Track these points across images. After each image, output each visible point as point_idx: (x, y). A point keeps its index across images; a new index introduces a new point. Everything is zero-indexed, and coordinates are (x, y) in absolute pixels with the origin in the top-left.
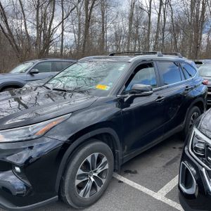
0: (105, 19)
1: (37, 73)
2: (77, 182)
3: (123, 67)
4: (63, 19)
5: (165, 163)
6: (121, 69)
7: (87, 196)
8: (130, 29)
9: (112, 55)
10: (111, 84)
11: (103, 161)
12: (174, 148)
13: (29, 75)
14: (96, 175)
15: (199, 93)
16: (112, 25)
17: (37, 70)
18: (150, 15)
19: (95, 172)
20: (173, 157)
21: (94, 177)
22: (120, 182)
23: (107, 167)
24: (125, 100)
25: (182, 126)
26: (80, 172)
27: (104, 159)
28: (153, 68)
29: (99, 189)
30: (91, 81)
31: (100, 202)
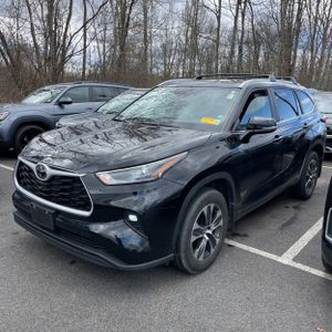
0: (149, 22)
1: (70, 103)
2: (193, 238)
6: (231, 97)
7: (201, 258)
9: (200, 78)
10: (221, 116)
13: (56, 107)
14: (210, 232)
15: (316, 135)
17: (69, 99)
18: (219, 18)
19: (209, 228)
20: (289, 218)
21: (208, 235)
22: (230, 246)
23: (221, 223)
24: (241, 137)
25: (298, 176)
26: (196, 226)
27: (219, 214)
29: (213, 250)
31: (213, 267)
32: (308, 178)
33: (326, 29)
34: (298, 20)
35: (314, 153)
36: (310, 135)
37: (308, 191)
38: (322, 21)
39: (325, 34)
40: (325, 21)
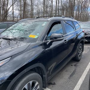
0: (33, 5)
3: (44, 24)
4: (13, 4)
5: (69, 75)
6: (44, 25)
8: (44, 9)
10: (38, 34)
11: (36, 85)
12: (72, 65)
16: (36, 7)
18: (52, 3)
24: (48, 43)
28: (61, 24)
30: (27, 32)
32: (79, 53)
33: (82, 5)
34: (74, 2)
35: (81, 44)
36: (79, 37)
37: (79, 58)
38: (81, 3)
39: (81, 6)
40: (81, 2)
